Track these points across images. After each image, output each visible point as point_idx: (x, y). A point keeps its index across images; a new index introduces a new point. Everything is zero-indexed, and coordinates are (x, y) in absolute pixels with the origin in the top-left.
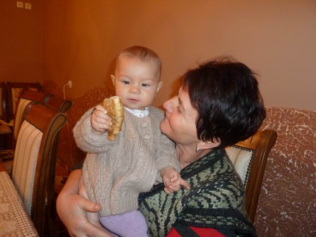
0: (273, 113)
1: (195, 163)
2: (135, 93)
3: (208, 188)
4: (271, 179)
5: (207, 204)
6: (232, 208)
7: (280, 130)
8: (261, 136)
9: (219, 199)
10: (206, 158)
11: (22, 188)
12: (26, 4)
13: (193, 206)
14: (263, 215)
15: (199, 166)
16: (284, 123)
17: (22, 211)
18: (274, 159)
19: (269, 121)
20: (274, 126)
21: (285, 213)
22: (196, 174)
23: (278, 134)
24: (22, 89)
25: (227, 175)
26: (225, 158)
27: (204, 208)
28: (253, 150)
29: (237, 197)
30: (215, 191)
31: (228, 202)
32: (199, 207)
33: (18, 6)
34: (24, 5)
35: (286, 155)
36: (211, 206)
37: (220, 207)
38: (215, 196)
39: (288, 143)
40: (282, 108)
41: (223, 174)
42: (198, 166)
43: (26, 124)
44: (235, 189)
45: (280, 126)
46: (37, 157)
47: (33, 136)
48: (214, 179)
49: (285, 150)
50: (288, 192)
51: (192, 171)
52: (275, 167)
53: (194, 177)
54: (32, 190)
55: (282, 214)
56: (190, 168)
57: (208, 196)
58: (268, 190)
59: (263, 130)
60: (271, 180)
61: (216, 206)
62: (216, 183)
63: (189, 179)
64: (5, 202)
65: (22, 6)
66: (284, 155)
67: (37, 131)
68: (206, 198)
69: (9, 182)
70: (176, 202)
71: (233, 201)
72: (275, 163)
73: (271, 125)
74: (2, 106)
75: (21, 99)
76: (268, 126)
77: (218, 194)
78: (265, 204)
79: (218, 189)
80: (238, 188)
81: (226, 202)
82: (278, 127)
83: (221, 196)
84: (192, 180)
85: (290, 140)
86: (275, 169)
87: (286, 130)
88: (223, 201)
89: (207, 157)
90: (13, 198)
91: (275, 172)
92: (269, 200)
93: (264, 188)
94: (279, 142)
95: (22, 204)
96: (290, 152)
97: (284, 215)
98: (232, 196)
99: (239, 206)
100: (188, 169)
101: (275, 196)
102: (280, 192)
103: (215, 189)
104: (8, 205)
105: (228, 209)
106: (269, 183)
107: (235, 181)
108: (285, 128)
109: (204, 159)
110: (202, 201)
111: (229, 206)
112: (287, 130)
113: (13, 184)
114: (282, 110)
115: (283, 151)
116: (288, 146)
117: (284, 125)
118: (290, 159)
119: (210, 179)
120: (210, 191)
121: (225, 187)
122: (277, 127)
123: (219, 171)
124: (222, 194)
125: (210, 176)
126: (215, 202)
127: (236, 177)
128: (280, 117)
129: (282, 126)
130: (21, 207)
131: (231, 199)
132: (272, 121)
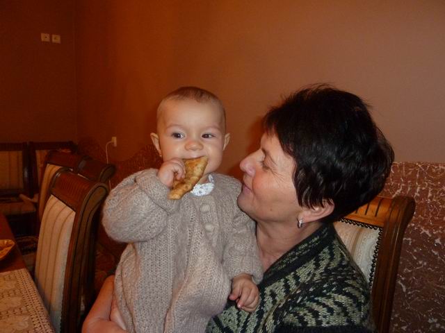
0: (407, 171)
1: (290, 254)
2: (194, 150)
3: (312, 293)
4: (409, 268)
5: (314, 319)
6: (353, 323)
7: (419, 195)
8: (390, 206)
9: (330, 310)
10: (306, 245)
11: (47, 292)
12: (54, 36)
13: (292, 324)
14: (401, 324)
15: (297, 258)
16: (424, 185)
17: (47, 327)
18: (413, 238)
19: (401, 183)
20: (409, 189)
21: (436, 320)
22: (292, 271)
23: (416, 202)
24: (49, 151)
25: (342, 271)
26: (335, 242)
27: (309, 325)
28: (380, 227)
29: (359, 305)
30: (324, 299)
31: (346, 314)
32: (300, 325)
33: (43, 39)
34: (51, 38)
35: (431, 232)
36: (319, 323)
37: (334, 324)
38: (324, 306)
39: (432, 213)
40: (419, 163)
41: (335, 269)
42: (294, 259)
43: (53, 200)
44: (356, 293)
45: (418, 190)
46: (68, 246)
47: (62, 216)
48: (321, 279)
49: (429, 225)
50: (438, 288)
51: (286, 267)
52: (415, 251)
53: (290, 277)
54: (62, 295)
55: (430, 321)
56: (282, 263)
57: (315, 306)
58: (407, 286)
59: (394, 196)
60: (410, 271)
61: (328, 323)
62: (325, 286)
63: (282, 280)
64: (24, 314)
65: (48, 40)
66: (427, 232)
67: (68, 210)
68: (311, 310)
69: (30, 284)
70: (265, 316)
71: (354, 312)
72: (414, 245)
73: (405, 189)
74: (24, 175)
75: (48, 165)
76: (401, 190)
77: (330, 303)
78: (404, 307)
79: (328, 294)
80: (360, 291)
81: (343, 314)
82: (415, 191)
83: (335, 307)
84: (286, 281)
85: (435, 210)
86: (416, 254)
87: (427, 194)
88: (338, 314)
89: (308, 243)
90: (34, 307)
91: (415, 258)
92: (409, 301)
93: (399, 282)
94: (418, 214)
95: (47, 317)
96: (437, 229)
97: (434, 323)
98: (351, 305)
99: (363, 320)
100: (280, 264)
101: (417, 295)
102: (424, 288)
103: (323, 295)
104: (27, 318)
105: (347, 326)
106: (407, 275)
107: (354, 279)
108: (427, 191)
109: (303, 246)
110: (305, 315)
111: (348, 321)
112: (430, 195)
113: (35, 287)
114: (420, 166)
115: (425, 226)
116: (432, 219)
117: (424, 188)
118: (437, 238)
119: (315, 279)
120: (316, 299)
121: (339, 292)
122: (413, 191)
123: (328, 265)
124: (336, 303)
125: (314, 275)
126: (325, 317)
127: (355, 272)
128: (418, 176)
129: (421, 189)
130: (46, 321)
131: (350, 309)
132: (406, 183)
